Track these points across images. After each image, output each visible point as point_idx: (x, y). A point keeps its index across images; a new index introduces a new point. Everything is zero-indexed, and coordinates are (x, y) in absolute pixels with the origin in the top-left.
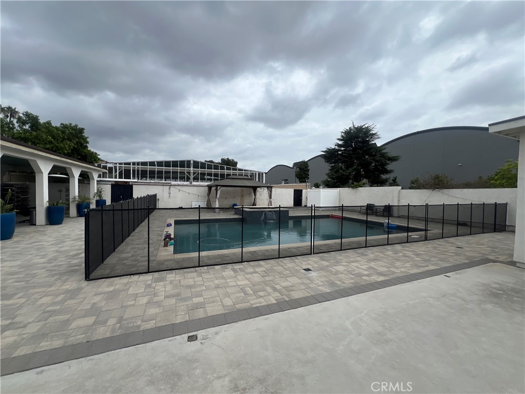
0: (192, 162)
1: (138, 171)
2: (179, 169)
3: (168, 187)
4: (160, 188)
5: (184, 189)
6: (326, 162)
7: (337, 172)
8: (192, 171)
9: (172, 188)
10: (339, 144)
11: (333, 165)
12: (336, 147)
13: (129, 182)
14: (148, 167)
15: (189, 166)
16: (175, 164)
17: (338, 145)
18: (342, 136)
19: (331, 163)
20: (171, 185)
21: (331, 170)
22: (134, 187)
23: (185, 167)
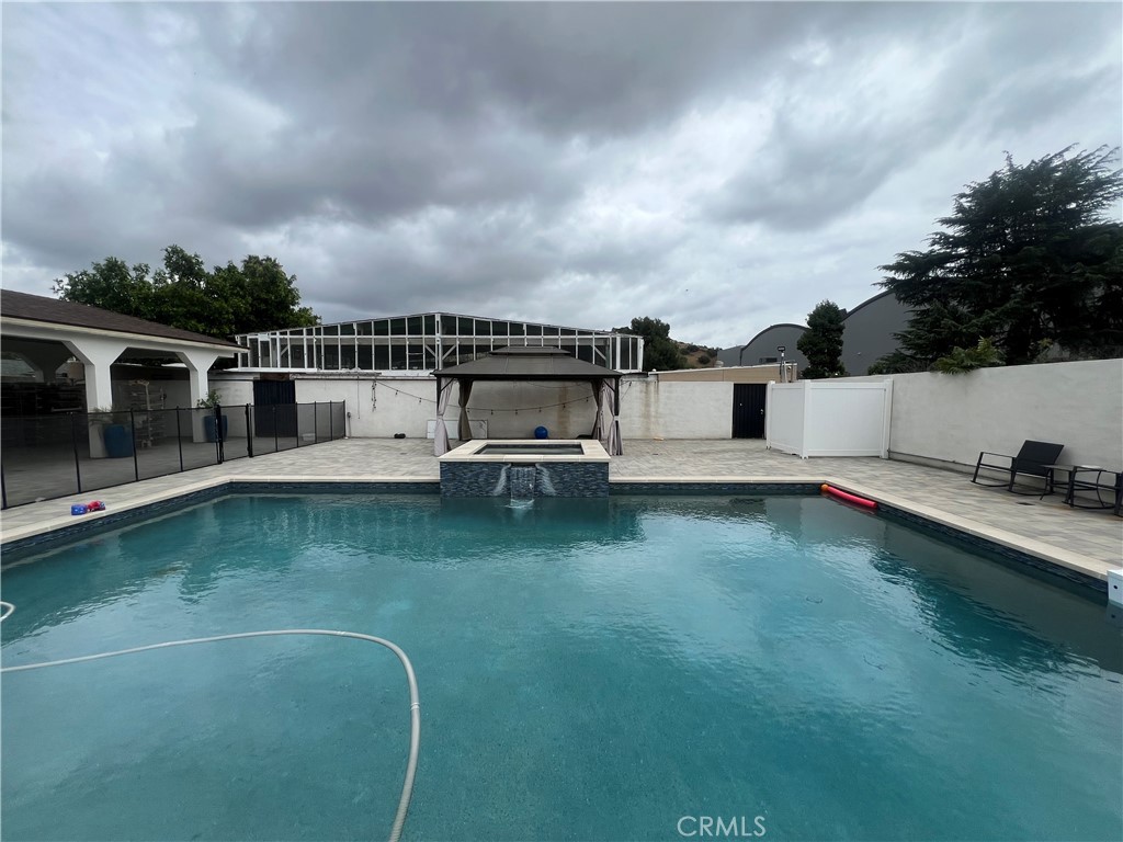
0: (438, 318)
1: (319, 347)
2: (407, 339)
3: (371, 383)
4: (352, 386)
5: (407, 387)
6: (899, 299)
7: (935, 324)
8: (438, 343)
9: (379, 385)
10: (947, 237)
11: (926, 306)
12: (936, 247)
13: (288, 374)
14: (339, 336)
15: (431, 331)
16: (398, 326)
17: (944, 240)
18: (960, 209)
19: (919, 303)
20: (375, 379)
21: (914, 323)
22: (298, 385)
23: (421, 334)
